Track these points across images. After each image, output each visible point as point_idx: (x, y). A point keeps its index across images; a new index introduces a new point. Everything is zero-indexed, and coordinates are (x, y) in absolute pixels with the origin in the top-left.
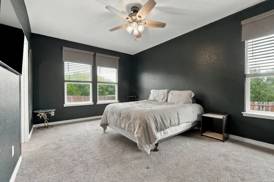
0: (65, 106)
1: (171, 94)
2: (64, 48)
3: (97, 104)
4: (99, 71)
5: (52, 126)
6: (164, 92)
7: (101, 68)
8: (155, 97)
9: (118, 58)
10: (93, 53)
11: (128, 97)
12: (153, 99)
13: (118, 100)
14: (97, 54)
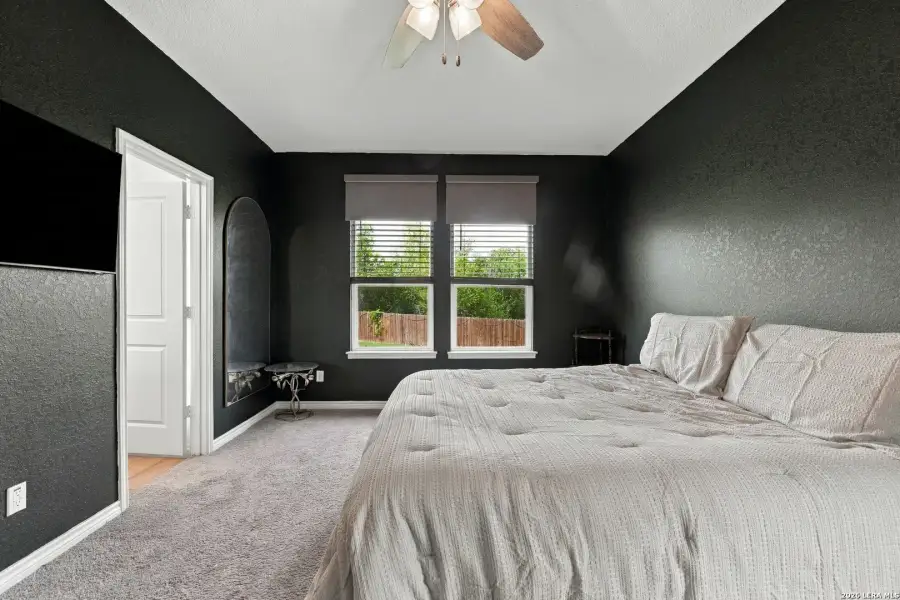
0: (351, 355)
1: (756, 343)
2: (348, 179)
3: (450, 357)
4: (459, 239)
5: (310, 414)
6: (712, 328)
7: (464, 228)
8: (660, 356)
9: (535, 180)
10: (434, 179)
11: (576, 336)
12: (654, 366)
13: (534, 350)
14: (450, 180)
